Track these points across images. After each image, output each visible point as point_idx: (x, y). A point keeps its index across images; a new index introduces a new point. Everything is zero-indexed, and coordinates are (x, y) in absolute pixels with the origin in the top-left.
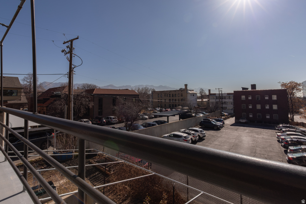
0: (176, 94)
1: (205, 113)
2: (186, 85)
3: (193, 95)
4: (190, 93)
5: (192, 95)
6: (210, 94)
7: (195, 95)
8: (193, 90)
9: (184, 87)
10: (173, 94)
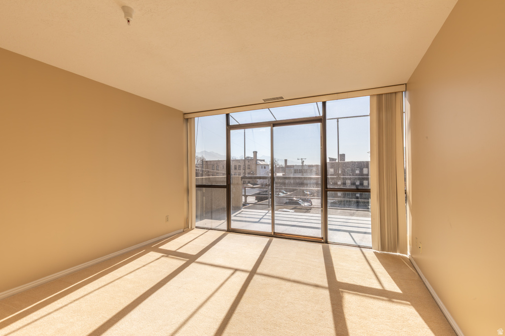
0: (240, 166)
1: (285, 192)
2: (255, 153)
3: (265, 168)
4: (260, 164)
5: (263, 167)
6: (287, 166)
7: (266, 166)
8: (264, 160)
9: (252, 156)
10: (236, 166)
